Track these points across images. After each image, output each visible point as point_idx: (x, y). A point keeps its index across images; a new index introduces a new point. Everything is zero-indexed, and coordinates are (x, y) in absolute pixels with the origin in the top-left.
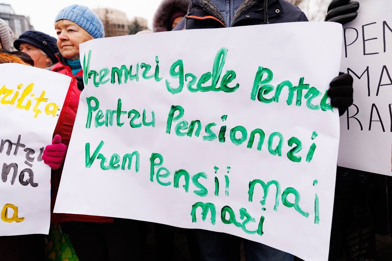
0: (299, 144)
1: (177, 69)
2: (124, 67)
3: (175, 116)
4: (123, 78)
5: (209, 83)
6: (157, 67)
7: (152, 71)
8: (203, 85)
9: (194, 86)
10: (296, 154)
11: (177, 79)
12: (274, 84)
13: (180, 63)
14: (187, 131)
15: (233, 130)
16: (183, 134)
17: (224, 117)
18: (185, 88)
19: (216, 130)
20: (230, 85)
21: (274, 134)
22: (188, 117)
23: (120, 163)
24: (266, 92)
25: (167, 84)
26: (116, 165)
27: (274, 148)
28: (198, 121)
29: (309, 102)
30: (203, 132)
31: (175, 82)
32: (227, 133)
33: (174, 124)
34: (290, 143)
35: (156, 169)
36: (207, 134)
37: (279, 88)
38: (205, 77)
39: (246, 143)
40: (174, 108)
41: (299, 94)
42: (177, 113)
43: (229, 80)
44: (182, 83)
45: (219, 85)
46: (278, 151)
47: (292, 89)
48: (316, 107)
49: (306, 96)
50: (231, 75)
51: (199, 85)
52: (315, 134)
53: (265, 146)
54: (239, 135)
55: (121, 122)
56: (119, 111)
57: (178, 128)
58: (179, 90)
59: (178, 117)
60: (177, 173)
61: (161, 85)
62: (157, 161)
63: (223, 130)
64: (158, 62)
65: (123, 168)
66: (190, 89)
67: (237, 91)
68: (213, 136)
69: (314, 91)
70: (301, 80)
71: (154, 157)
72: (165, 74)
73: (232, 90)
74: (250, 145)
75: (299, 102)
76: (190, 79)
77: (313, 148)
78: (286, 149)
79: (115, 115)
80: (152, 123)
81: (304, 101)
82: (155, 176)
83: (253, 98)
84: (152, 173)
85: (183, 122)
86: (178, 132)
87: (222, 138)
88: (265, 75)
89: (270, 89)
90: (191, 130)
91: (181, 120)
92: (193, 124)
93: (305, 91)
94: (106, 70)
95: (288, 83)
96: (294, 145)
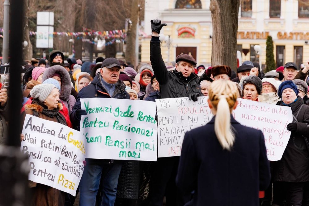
0: (149, 132)
1: (117, 110)
2: (99, 107)
3: (116, 124)
4: (99, 111)
5: (126, 115)
6: (111, 109)
7: (109, 109)
8: (125, 115)
9: (122, 115)
10: (148, 135)
11: (117, 113)
12: (143, 116)
13: (118, 108)
14: (119, 128)
15: (132, 128)
16: (118, 129)
17: (130, 125)
18: (120, 115)
19: (127, 128)
20: (132, 115)
21: (143, 129)
22: (120, 124)
23: (94, 140)
24: (141, 118)
25: (114, 114)
26: (92, 141)
27: (143, 133)
28: (123, 126)
29: (151, 121)
30: (124, 129)
31: (116, 113)
32: (131, 129)
33: (116, 126)
34: (147, 131)
35: (108, 141)
36: (125, 130)
37: (144, 117)
38: (125, 113)
39: (135, 132)
40: (116, 121)
41: (149, 119)
42: (117, 123)
43: (132, 114)
44: (118, 114)
45: (129, 115)
46: (144, 134)
47: (148, 118)
48: (153, 123)
49: (151, 120)
50: (132, 113)
51: (123, 115)
52: (152, 129)
53: (140, 133)
54: (134, 130)
55: (95, 126)
56: (96, 122)
57: (117, 127)
58: (118, 116)
59: (117, 124)
60: (116, 142)
61: (112, 114)
62: (108, 138)
63: (129, 128)
64: (111, 107)
65: (95, 142)
66: (121, 116)
67: (133, 117)
68: (127, 130)
69: (152, 118)
70: (150, 116)
71: (107, 137)
72: (113, 111)
73: (132, 117)
74: (136, 133)
75: (149, 121)
76: (121, 113)
77: (152, 132)
78: (146, 133)
79: (94, 123)
80: (108, 126)
81: (150, 121)
82: (107, 144)
83: (138, 119)
84: (106, 142)
85: (118, 126)
86: (117, 129)
87: (129, 131)
88: (141, 114)
89: (142, 117)
90: (121, 128)
91: (118, 125)
92: (121, 126)
93: (150, 118)
94: (95, 108)
95: (147, 116)
96: (148, 132)
